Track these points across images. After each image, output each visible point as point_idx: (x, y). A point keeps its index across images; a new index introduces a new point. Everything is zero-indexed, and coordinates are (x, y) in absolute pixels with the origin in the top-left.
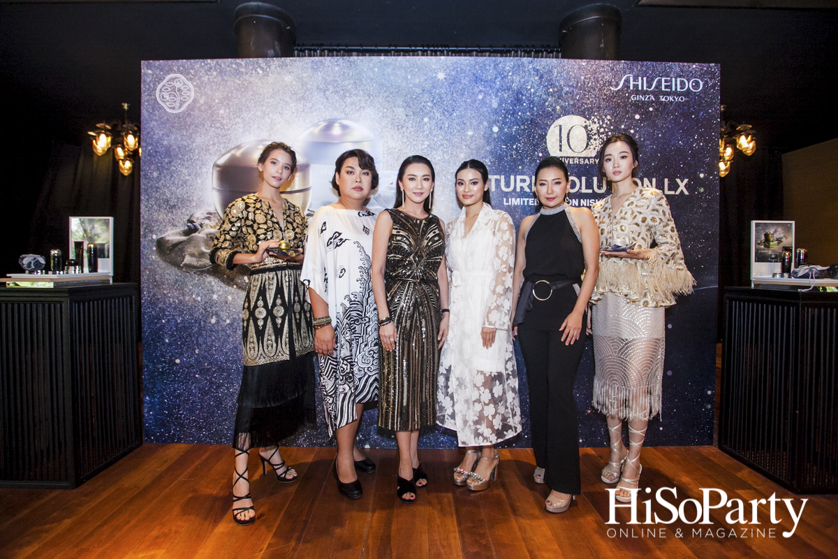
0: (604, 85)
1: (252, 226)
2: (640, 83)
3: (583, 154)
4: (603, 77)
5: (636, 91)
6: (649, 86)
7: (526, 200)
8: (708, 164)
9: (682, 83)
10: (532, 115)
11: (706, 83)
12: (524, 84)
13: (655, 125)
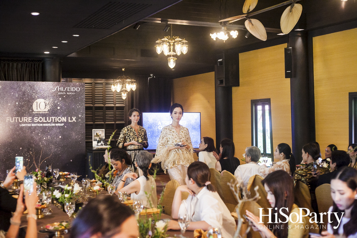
0: (50, 89)
1: (129, 136)
2: (61, 89)
3: (44, 111)
4: (50, 87)
5: (60, 91)
6: (64, 90)
7: (27, 124)
8: (81, 113)
9: (74, 89)
10: (28, 99)
11: (81, 89)
12: (26, 89)
13: (66, 101)
